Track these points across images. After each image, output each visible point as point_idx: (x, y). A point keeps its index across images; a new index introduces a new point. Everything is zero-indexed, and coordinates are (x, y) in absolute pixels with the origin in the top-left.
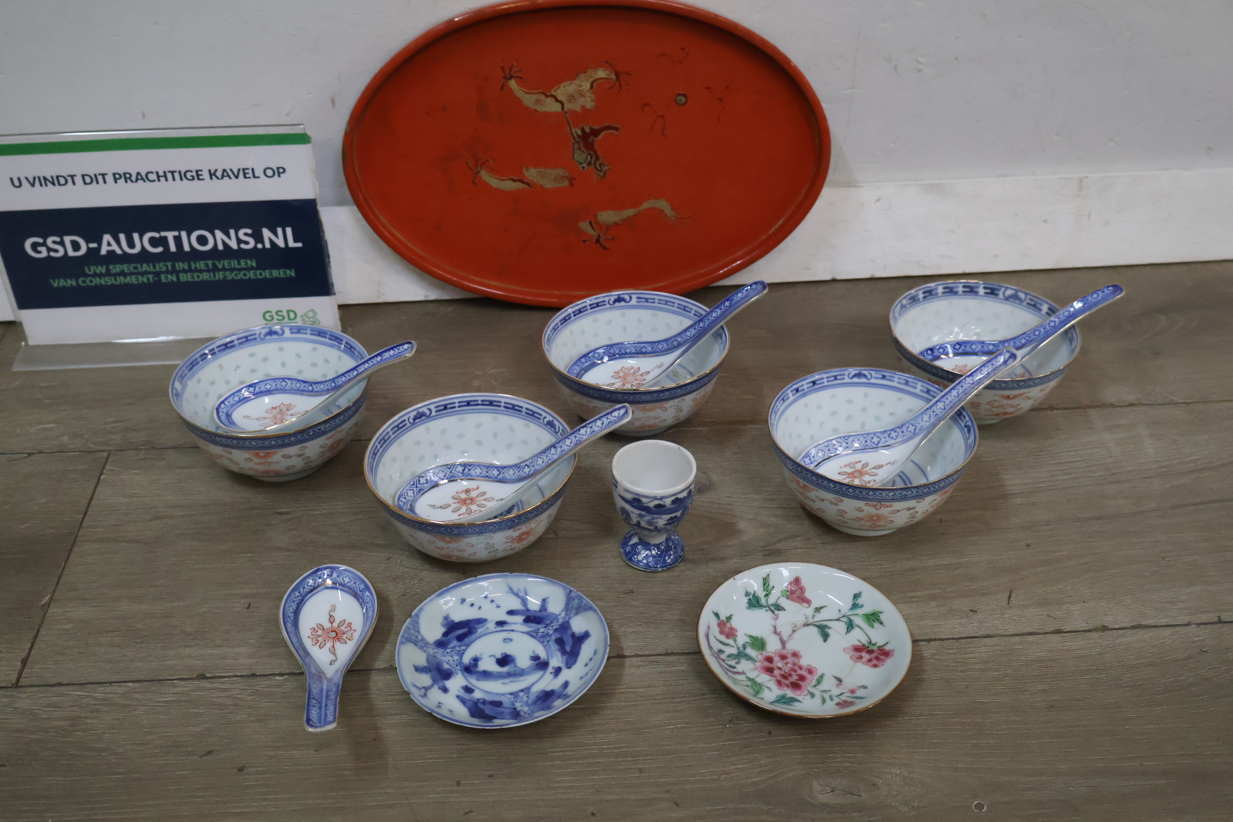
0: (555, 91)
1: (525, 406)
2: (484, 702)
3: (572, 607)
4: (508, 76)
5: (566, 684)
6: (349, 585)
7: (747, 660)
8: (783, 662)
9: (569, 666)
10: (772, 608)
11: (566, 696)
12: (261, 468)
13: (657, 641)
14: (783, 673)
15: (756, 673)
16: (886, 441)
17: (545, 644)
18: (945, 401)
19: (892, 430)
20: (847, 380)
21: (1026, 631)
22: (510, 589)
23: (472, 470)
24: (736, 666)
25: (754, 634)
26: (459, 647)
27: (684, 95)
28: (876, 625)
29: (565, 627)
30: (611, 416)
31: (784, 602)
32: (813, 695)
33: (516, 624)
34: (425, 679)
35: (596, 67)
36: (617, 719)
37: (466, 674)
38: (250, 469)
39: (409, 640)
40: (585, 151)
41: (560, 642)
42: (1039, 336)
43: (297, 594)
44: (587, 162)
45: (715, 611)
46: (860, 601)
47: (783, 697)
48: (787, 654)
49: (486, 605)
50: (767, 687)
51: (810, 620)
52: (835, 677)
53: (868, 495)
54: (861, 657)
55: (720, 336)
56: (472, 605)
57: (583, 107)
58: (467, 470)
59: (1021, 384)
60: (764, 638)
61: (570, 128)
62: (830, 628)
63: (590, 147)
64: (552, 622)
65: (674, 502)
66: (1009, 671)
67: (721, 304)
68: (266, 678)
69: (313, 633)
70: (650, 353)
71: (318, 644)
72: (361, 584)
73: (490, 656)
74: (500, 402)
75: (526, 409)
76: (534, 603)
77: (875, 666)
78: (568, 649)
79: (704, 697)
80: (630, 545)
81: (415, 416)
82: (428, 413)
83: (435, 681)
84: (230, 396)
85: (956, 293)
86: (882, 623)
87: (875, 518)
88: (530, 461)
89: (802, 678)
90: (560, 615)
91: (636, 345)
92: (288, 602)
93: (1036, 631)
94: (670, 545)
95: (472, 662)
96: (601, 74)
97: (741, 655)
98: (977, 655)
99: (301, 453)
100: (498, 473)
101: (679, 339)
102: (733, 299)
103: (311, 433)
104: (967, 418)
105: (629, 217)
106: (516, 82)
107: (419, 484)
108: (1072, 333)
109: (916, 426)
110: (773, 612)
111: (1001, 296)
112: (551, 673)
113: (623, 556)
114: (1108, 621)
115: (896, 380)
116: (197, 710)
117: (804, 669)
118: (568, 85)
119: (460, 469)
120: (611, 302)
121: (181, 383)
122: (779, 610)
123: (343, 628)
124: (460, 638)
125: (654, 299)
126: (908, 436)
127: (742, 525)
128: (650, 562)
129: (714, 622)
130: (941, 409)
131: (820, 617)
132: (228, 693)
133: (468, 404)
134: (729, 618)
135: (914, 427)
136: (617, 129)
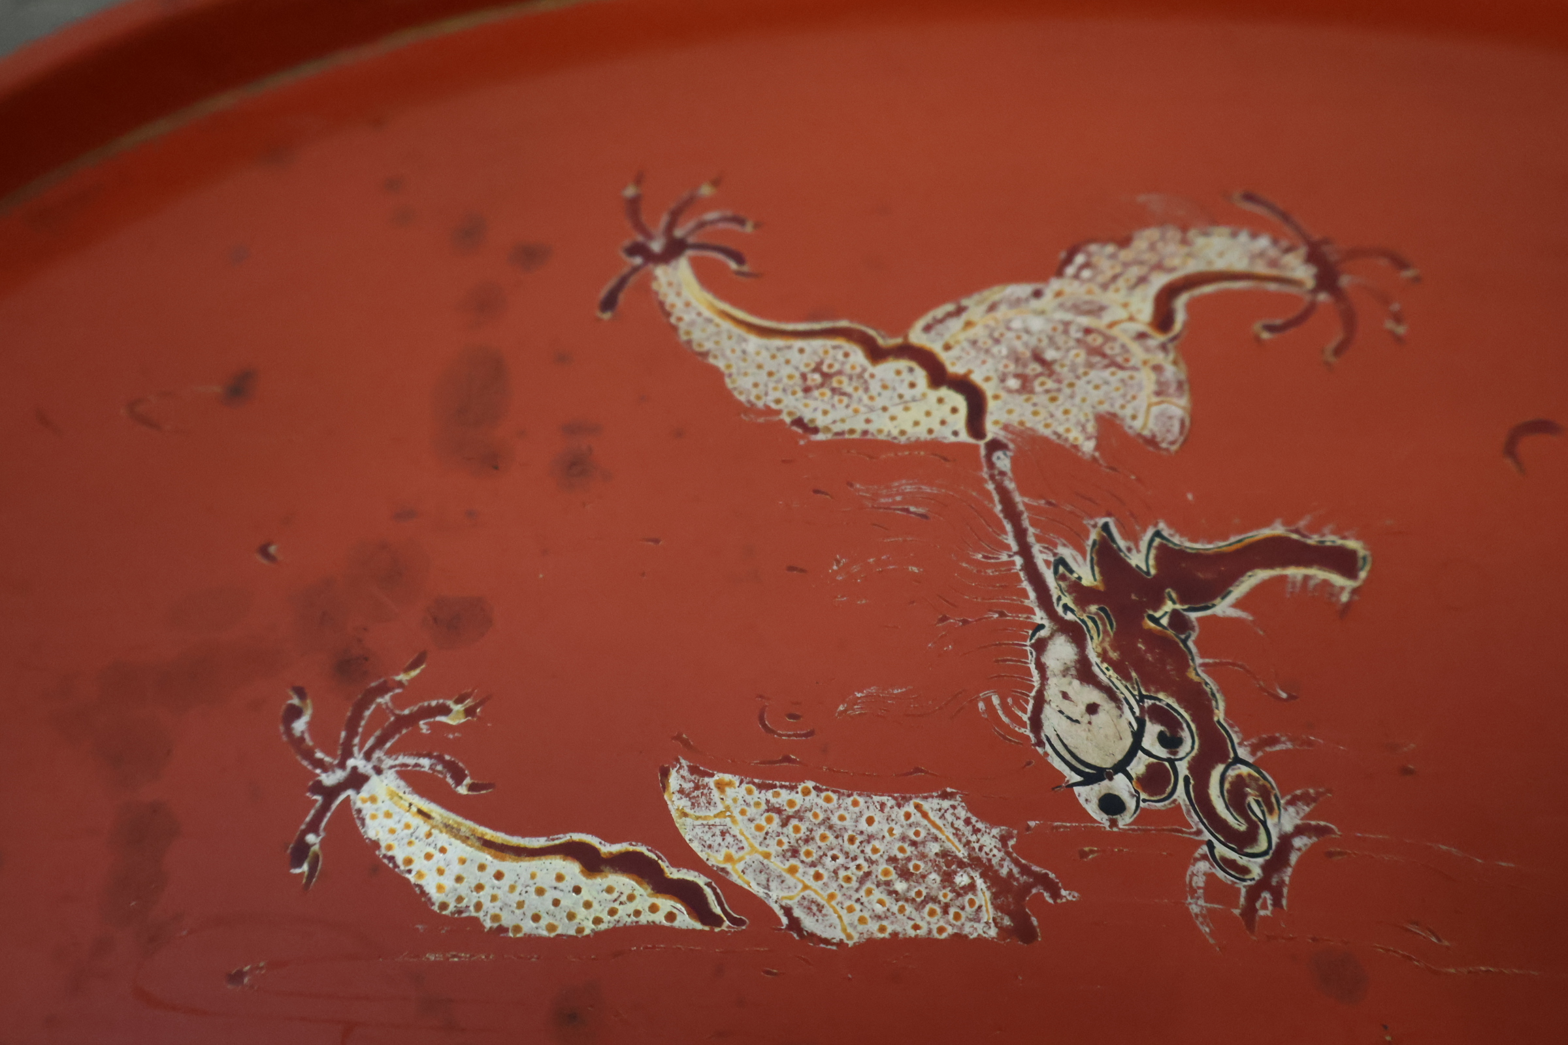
4: (656, 246)
44: (1138, 766)
57: (1108, 425)
61: (1020, 534)
106: (708, 277)
118: (1017, 303)
136: (1344, 562)
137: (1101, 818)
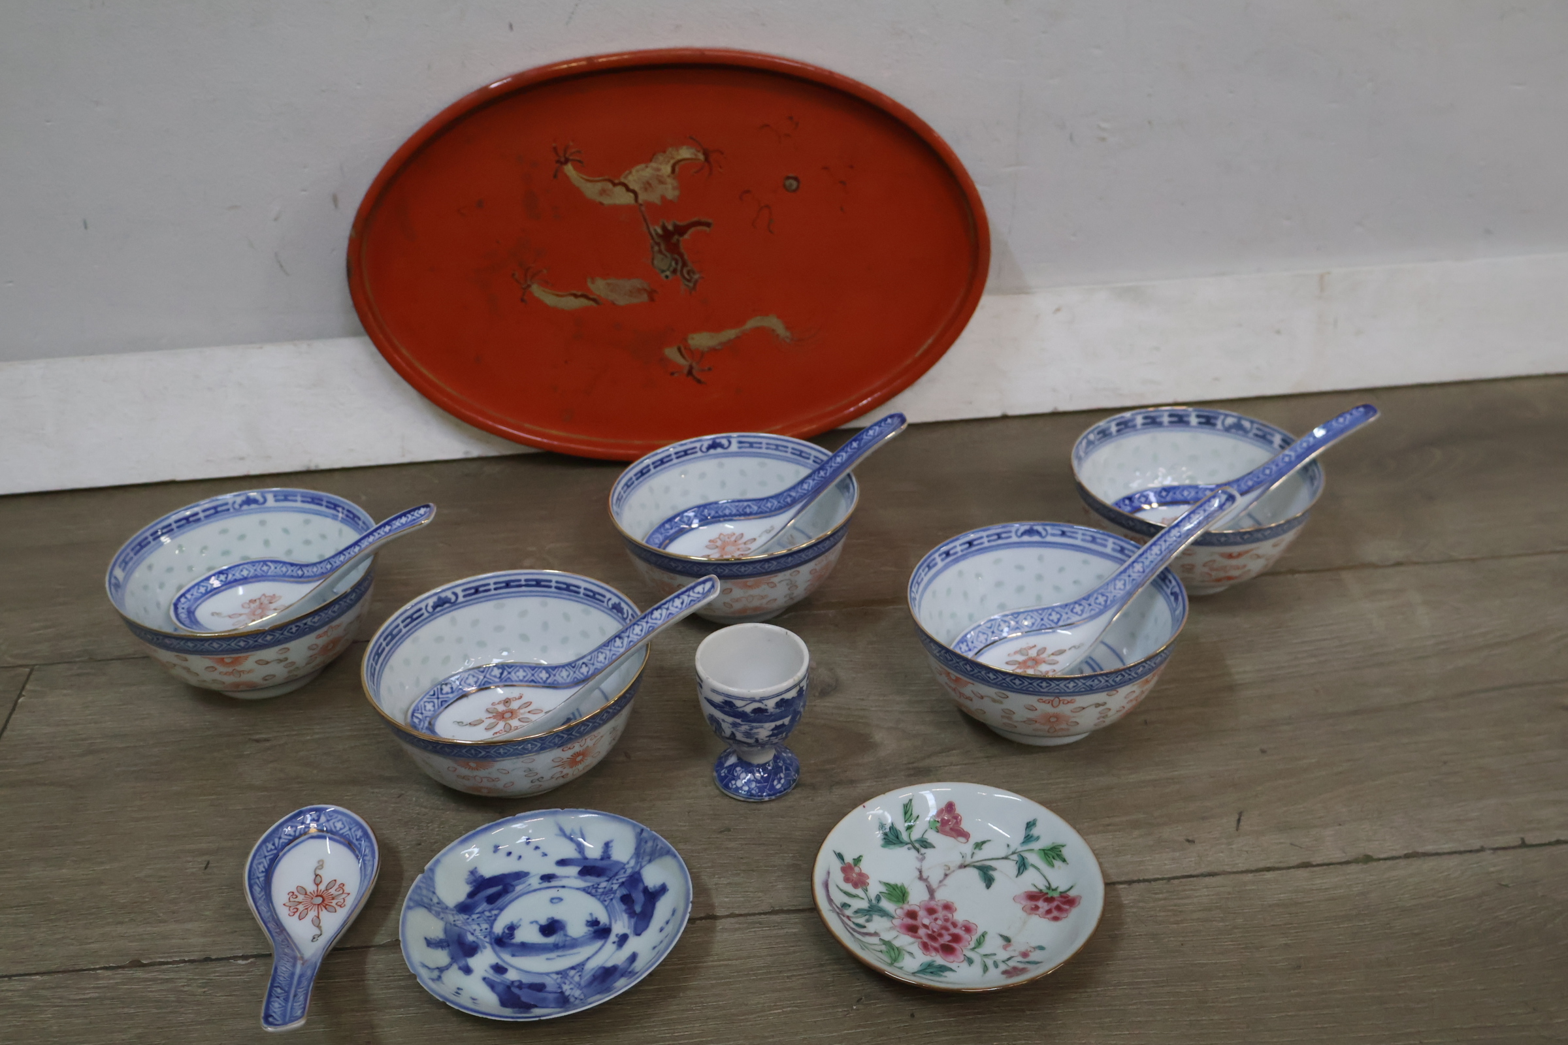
0: (626, 177)
1: (583, 585)
2: (521, 985)
3: (644, 852)
4: (563, 159)
5: (633, 957)
6: (341, 832)
7: (882, 916)
8: (930, 917)
9: (639, 932)
10: (917, 845)
11: (632, 974)
12: (229, 679)
13: (760, 894)
14: (930, 932)
15: (894, 933)
16: (1068, 618)
17: (606, 903)
18: (1144, 561)
19: (1075, 603)
20: (1014, 539)
21: (1261, 865)
22: (561, 830)
23: (513, 674)
24: (867, 924)
25: (892, 882)
26: (490, 911)
27: (796, 179)
28: (1057, 863)
29: (635, 879)
30: (694, 592)
31: (932, 837)
32: (970, 961)
33: (568, 877)
34: (441, 957)
35: (678, 145)
36: (702, 1003)
37: (497, 948)
38: (214, 681)
39: (420, 904)
40: (668, 255)
41: (626, 900)
42: (1270, 475)
43: (270, 846)
44: (672, 269)
45: (837, 851)
46: (1035, 832)
47: (930, 965)
48: (935, 907)
49: (528, 853)
50: (909, 952)
51: (969, 860)
52: (1001, 936)
53: (1041, 687)
54: (1037, 908)
55: (847, 488)
56: (509, 854)
57: (663, 198)
58: (505, 673)
59: (1246, 537)
60: (906, 886)
61: (647, 224)
62: (994, 869)
63: (674, 249)
64: (616, 874)
65: (778, 705)
66: (1240, 921)
67: (847, 446)
68: (223, 963)
69: (292, 900)
70: (756, 514)
71: (297, 914)
72: (358, 830)
73: (532, 923)
74: (550, 581)
75: (585, 589)
76: (593, 850)
77: (1056, 919)
78: (638, 909)
79: (824, 968)
80: (726, 768)
81: (434, 603)
82: (453, 598)
83: (454, 959)
84: (193, 587)
85: (1160, 424)
86: (1064, 861)
87: (1053, 720)
88: (589, 657)
89: (956, 938)
90: (628, 863)
91: (737, 504)
92: (257, 857)
93: (1277, 865)
94: (780, 764)
95: (507, 931)
96: (685, 153)
97: (873, 910)
98: (1195, 900)
99: (282, 657)
100: (547, 675)
101: (793, 494)
102: (862, 439)
103: (294, 630)
104: (1174, 583)
105: (730, 341)
106: (575, 168)
107: (442, 694)
108: (1314, 471)
109: (1107, 597)
110: (918, 851)
111: (1219, 425)
112: (614, 943)
113: (718, 783)
114: (1372, 849)
115: (1079, 536)
116: (126, 1010)
117: (960, 925)
118: (643, 170)
119: (497, 672)
120: (704, 449)
121: (124, 570)
122: (926, 847)
123: (332, 891)
124: (491, 900)
125: (761, 443)
126: (1097, 610)
127: (878, 736)
128: (753, 789)
129: (836, 865)
130: (1139, 572)
131: (981, 855)
132: (170, 985)
133: (508, 585)
134: (858, 860)
135: (1105, 598)
136: (708, 225)
137: (665, 279)
